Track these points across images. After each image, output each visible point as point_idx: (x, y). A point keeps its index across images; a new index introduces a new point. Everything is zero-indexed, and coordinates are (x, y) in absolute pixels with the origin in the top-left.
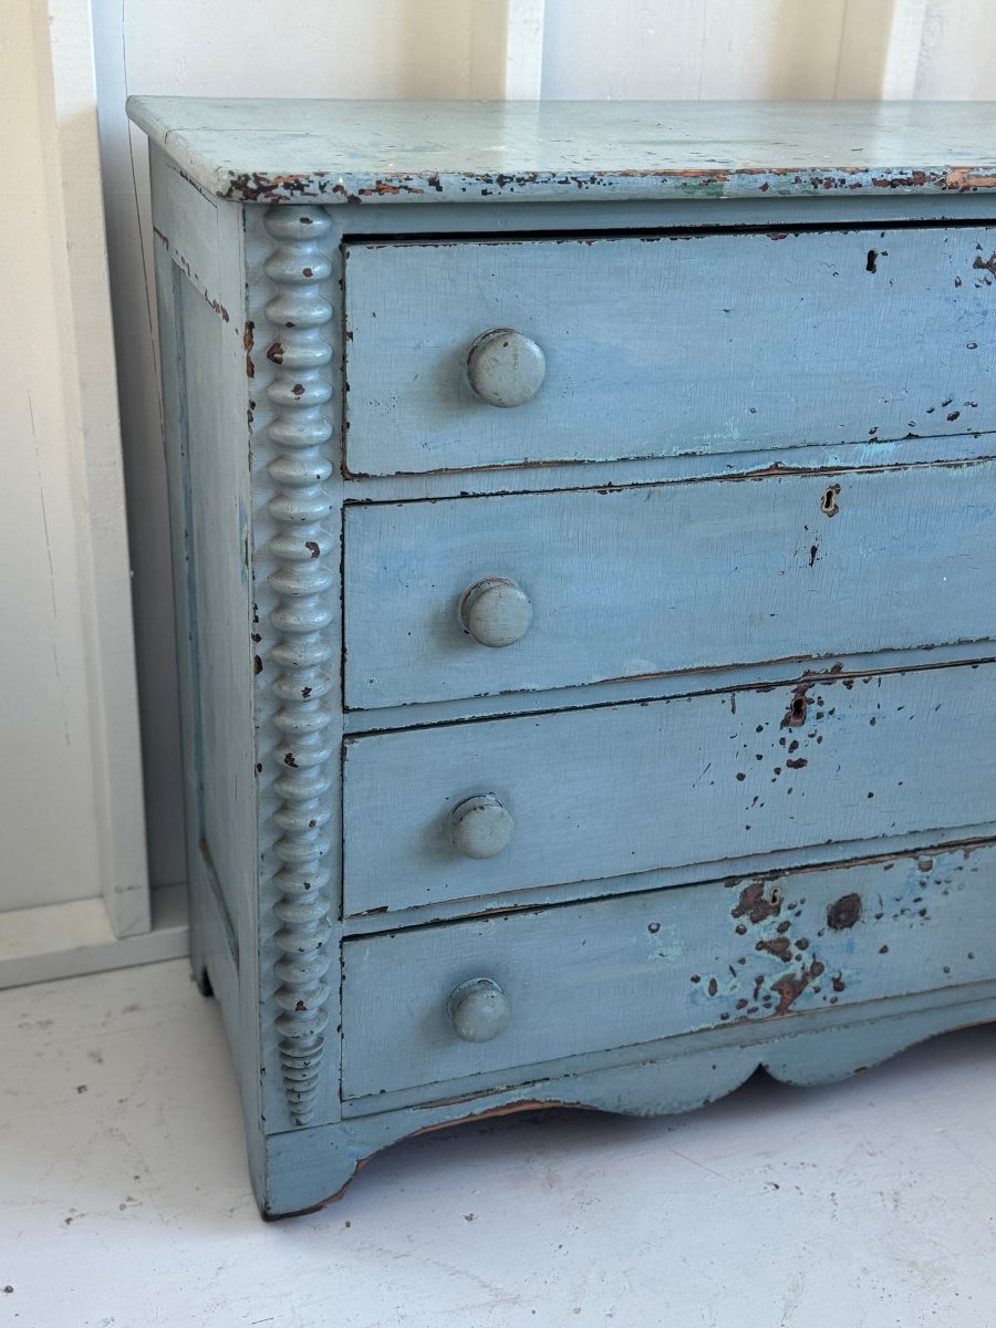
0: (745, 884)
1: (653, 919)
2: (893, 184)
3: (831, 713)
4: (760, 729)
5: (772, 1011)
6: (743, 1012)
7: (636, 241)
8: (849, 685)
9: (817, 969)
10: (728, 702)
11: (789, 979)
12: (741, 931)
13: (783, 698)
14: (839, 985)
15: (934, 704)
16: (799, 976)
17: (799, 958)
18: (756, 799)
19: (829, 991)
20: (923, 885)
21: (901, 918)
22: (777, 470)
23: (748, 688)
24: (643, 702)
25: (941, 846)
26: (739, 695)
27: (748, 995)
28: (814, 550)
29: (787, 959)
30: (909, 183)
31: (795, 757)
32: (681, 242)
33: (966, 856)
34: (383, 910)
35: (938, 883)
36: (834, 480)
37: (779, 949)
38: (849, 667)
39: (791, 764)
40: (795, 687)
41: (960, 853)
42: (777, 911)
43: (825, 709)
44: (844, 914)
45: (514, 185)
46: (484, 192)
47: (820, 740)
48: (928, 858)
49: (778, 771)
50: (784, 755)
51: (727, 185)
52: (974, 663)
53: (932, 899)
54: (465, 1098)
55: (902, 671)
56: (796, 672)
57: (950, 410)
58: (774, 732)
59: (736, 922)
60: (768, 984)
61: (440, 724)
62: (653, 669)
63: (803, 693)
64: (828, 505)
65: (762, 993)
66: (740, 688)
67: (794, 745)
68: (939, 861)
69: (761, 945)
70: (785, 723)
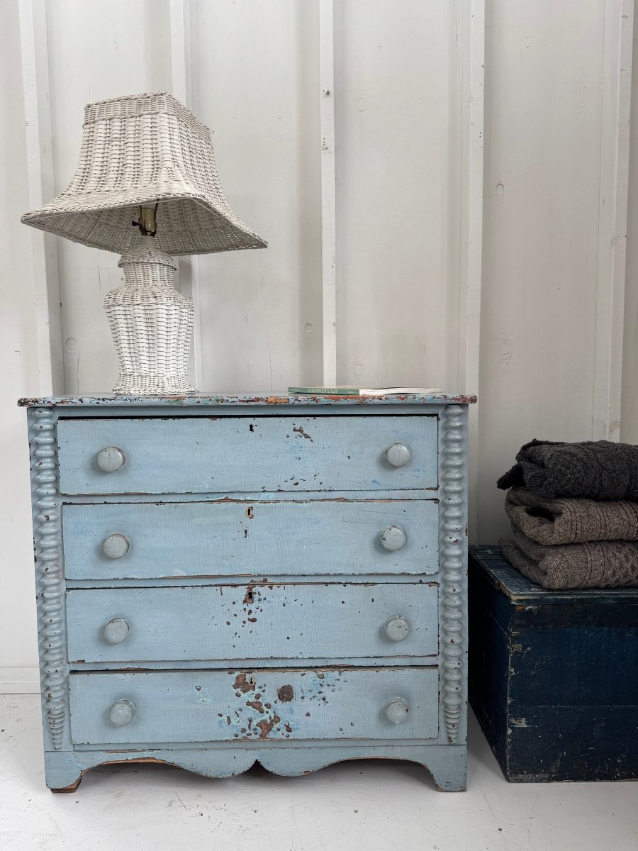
0: (237, 673)
1: (198, 684)
2: (247, 401)
3: (265, 599)
4: (234, 603)
5: (258, 736)
6: (244, 735)
7: (160, 420)
8: (271, 588)
9: (277, 719)
10: (219, 591)
11: (264, 722)
12: (238, 695)
13: (243, 591)
14: (289, 730)
15: (310, 600)
16: (269, 721)
17: (267, 712)
18: (236, 633)
19: (284, 730)
20: (321, 685)
21: (314, 700)
22: (226, 500)
23: (228, 585)
24: (183, 587)
25: (328, 667)
26: (223, 588)
27: (247, 728)
28: (246, 531)
29: (262, 712)
30: (253, 401)
31: (251, 617)
32: (176, 420)
33: (340, 674)
34: (83, 661)
35: (329, 685)
36: (250, 505)
37: (257, 706)
38: (270, 580)
39: (250, 620)
40: (247, 586)
41: (336, 673)
42: (254, 688)
43: (262, 597)
44: (286, 694)
45: (108, 401)
46: (98, 403)
47: (261, 611)
48: (321, 673)
49: (244, 622)
50: (246, 616)
51: (184, 401)
52: (327, 584)
53: (327, 692)
54: (124, 751)
55: (294, 584)
56: (248, 581)
57: (294, 481)
58: (240, 605)
59: (235, 691)
60: (254, 723)
61: (102, 588)
62: (184, 574)
63: (251, 589)
64: (249, 514)
65: (252, 728)
66: (224, 585)
67: (250, 612)
68: (327, 674)
69: (249, 704)
70: (245, 601)
